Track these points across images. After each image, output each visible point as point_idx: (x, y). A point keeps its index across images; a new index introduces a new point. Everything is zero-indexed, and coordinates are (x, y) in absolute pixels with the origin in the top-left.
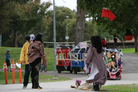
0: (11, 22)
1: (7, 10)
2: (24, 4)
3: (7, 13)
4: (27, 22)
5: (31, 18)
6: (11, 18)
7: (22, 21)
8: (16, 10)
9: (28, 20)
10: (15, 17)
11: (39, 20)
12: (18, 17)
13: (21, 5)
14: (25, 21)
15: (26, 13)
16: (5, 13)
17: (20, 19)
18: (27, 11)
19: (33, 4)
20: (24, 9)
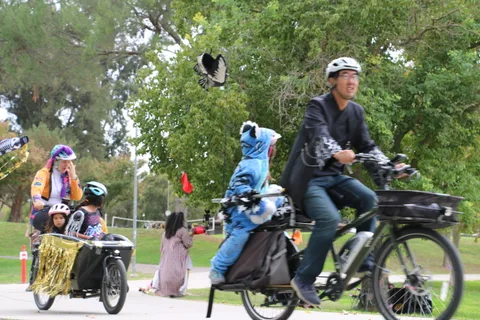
5: (114, 182)
8: (92, 169)
11: (127, 185)
13: (100, 161)
15: (107, 174)
18: (109, 172)
19: (119, 161)
20: (105, 168)
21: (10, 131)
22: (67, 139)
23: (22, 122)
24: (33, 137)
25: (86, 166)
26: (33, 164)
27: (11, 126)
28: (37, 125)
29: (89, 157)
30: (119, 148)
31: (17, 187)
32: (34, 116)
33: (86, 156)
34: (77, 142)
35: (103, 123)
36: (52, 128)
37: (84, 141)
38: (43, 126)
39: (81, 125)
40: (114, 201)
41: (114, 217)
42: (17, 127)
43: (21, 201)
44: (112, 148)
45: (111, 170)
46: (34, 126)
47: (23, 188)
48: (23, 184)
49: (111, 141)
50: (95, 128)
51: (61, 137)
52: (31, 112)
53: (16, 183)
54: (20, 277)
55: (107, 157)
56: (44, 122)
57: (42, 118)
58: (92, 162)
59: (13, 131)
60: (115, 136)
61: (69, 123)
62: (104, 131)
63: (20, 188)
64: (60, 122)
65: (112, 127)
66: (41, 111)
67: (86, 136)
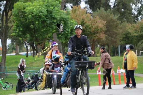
0: (124, 38)
1: (120, 29)
2: (133, 24)
3: (121, 31)
4: (136, 37)
5: (139, 33)
6: (124, 34)
7: (132, 36)
8: (127, 28)
9: (137, 35)
10: (127, 34)
12: (130, 33)
13: (131, 24)
14: (135, 36)
15: (135, 30)
16: (119, 31)
17: (130, 35)
18: (136, 29)
19: (141, 23)
20: (134, 27)
21: (87, 13)
22: (114, 14)
23: (92, 8)
24: (98, 15)
25: (124, 27)
26: (99, 28)
27: (87, 10)
28: (99, 9)
29: (126, 22)
30: (141, 16)
31: (92, 40)
32: (97, 5)
33: (124, 22)
34: (119, 15)
35: (131, 4)
36: (106, 10)
37: (123, 14)
38: (102, 9)
39: (121, 6)
40: (140, 43)
41: (141, 51)
42: (90, 11)
43: (94, 46)
44: (137, 16)
45: (137, 28)
46: (98, 9)
47: (95, 40)
48: (95, 38)
49: (136, 13)
50: (128, 7)
51: (111, 14)
52: (96, 2)
53: (91, 38)
54: (98, 83)
55: (134, 21)
56: (103, 7)
57: (102, 5)
58: (127, 24)
59: (89, 13)
60: (138, 11)
61: (114, 6)
62: (132, 9)
63: (94, 40)
64: (110, 6)
65: (136, 6)
66: (101, 2)
67: (123, 12)
